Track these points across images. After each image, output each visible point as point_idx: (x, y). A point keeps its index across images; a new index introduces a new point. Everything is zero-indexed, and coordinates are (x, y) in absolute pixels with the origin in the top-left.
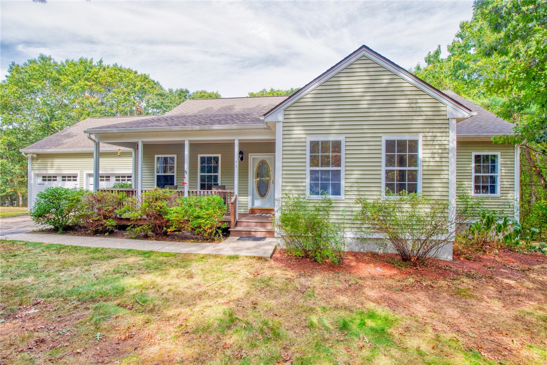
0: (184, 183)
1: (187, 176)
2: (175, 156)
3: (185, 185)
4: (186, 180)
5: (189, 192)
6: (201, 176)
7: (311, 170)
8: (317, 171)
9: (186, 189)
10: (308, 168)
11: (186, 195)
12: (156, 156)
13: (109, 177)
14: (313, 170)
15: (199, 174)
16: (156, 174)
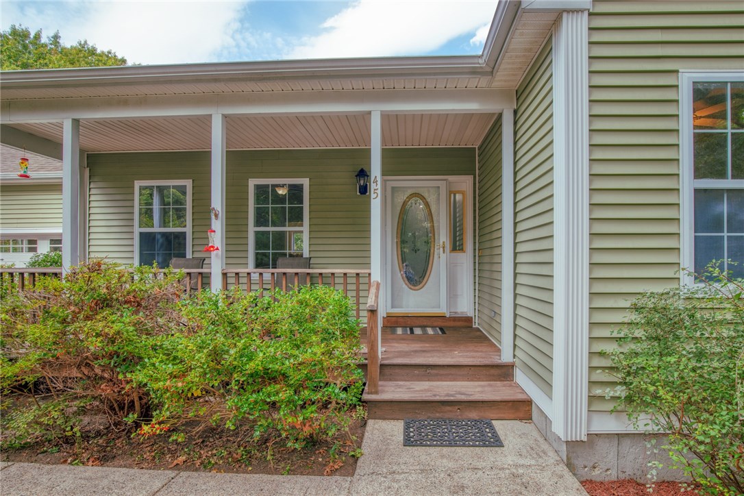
0: (209, 249)
1: (218, 225)
2: (188, 183)
3: (213, 254)
4: (217, 238)
5: (225, 275)
6: (257, 233)
7: (697, 191)
8: (717, 194)
9: (216, 266)
10: (688, 184)
11: (216, 283)
12: (138, 184)
13: (34, 242)
14: (705, 190)
15: (252, 229)
16: (137, 230)
